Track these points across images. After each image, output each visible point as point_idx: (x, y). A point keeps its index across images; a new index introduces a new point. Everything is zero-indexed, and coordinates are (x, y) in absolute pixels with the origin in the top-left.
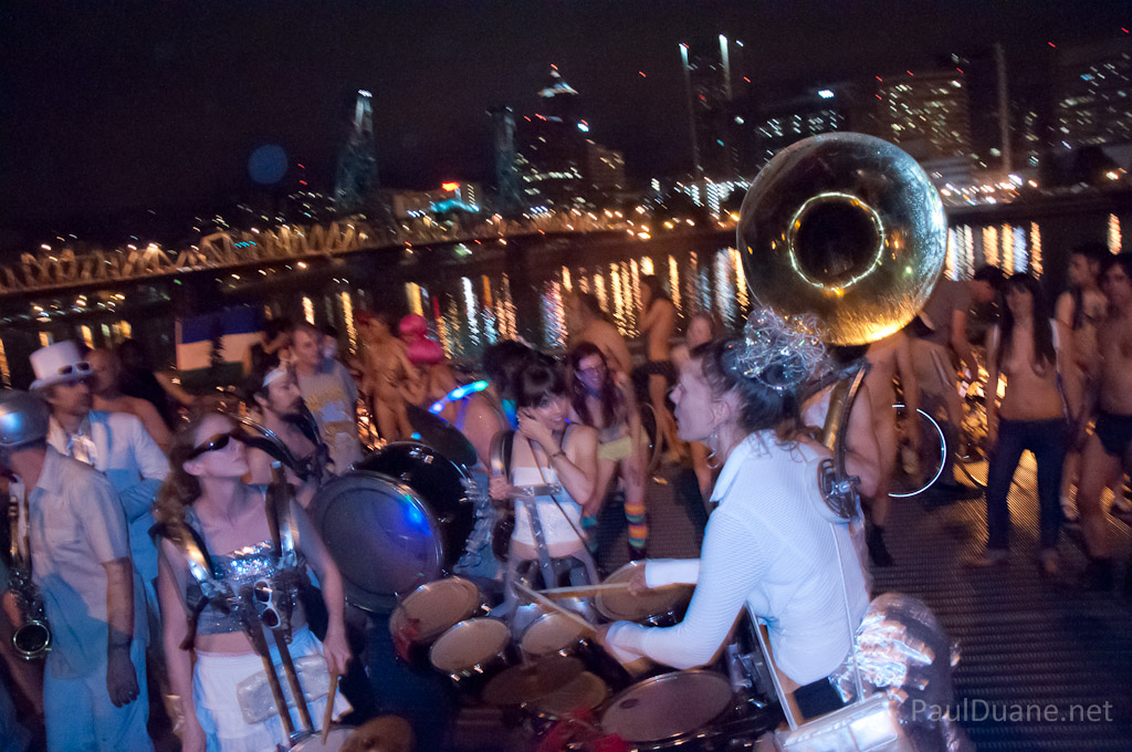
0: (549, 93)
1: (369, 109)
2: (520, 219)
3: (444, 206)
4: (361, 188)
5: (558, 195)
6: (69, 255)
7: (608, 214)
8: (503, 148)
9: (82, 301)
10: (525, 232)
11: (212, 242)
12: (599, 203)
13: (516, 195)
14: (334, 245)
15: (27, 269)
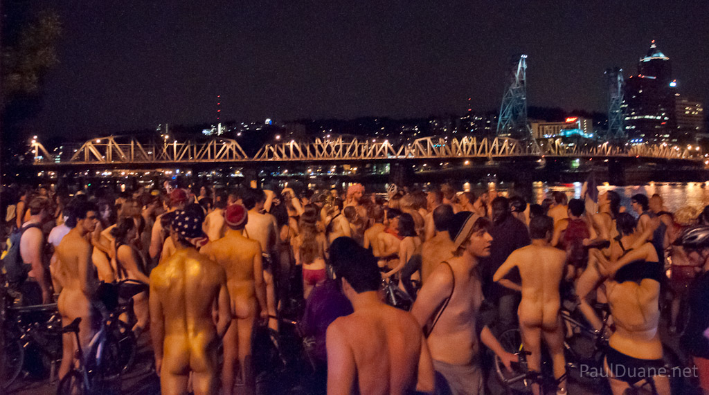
0: (647, 59)
1: (525, 66)
2: (622, 146)
3: (569, 133)
4: (515, 116)
5: (649, 131)
6: (340, 142)
7: (690, 147)
8: (614, 96)
9: (333, 169)
10: (624, 155)
11: (419, 142)
12: (682, 139)
13: (620, 129)
14: (494, 151)
15: (316, 147)
